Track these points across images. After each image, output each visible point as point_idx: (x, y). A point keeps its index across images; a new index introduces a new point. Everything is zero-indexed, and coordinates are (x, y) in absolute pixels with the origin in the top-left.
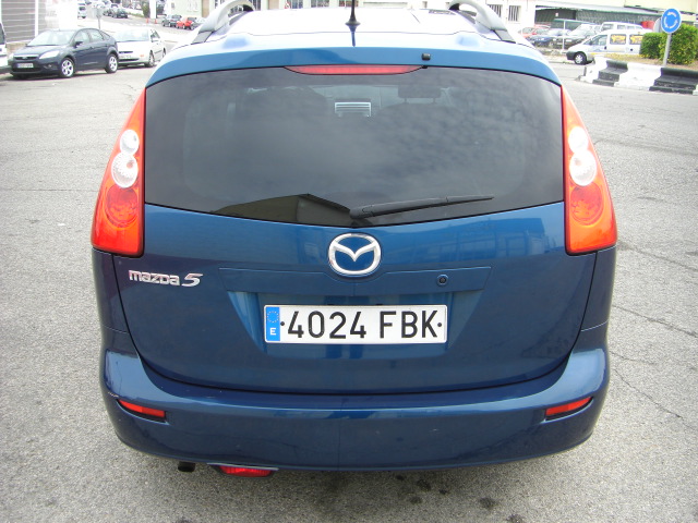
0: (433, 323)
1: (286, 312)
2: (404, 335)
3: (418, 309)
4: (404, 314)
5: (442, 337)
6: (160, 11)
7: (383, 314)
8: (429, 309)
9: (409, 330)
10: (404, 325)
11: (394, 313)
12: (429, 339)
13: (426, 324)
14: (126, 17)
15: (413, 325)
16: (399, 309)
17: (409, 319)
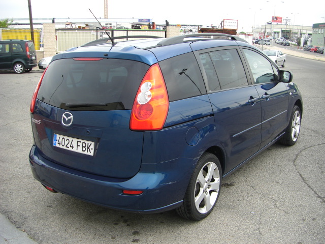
0: (90, 148)
1: (58, 136)
2: (82, 151)
3: (87, 142)
4: (83, 143)
5: (92, 154)
6: (305, 43)
7: (78, 142)
8: (90, 143)
9: (84, 149)
10: (83, 147)
11: (80, 142)
12: (88, 153)
13: (88, 148)
14: (289, 45)
15: (85, 147)
16: (82, 141)
17: (84, 145)
